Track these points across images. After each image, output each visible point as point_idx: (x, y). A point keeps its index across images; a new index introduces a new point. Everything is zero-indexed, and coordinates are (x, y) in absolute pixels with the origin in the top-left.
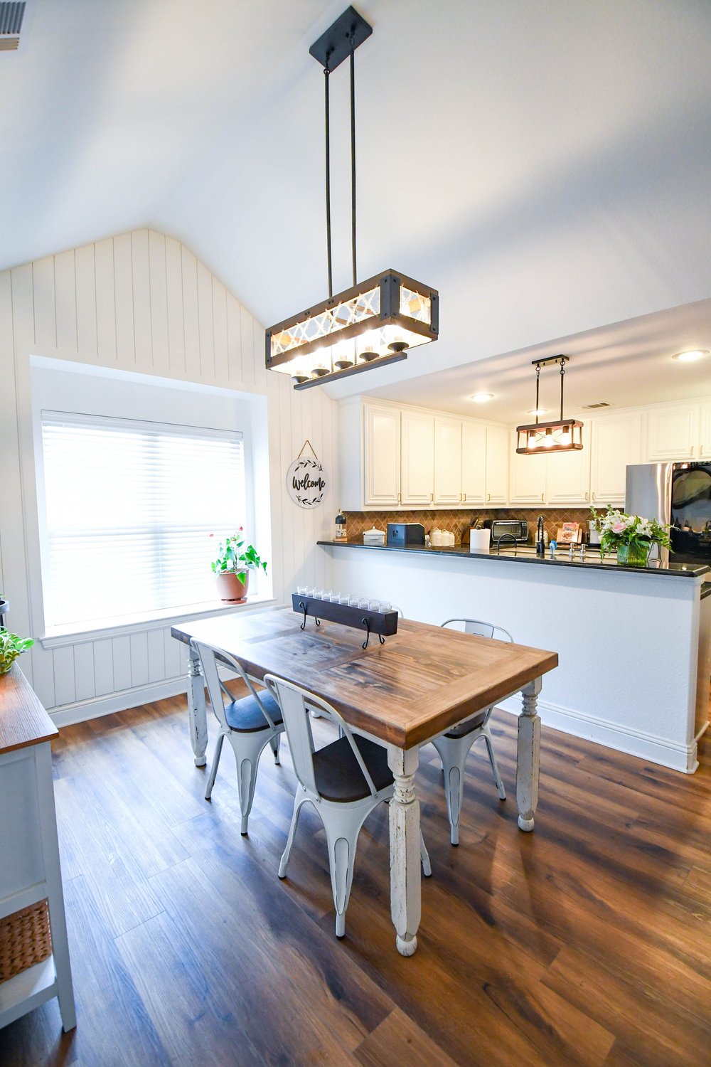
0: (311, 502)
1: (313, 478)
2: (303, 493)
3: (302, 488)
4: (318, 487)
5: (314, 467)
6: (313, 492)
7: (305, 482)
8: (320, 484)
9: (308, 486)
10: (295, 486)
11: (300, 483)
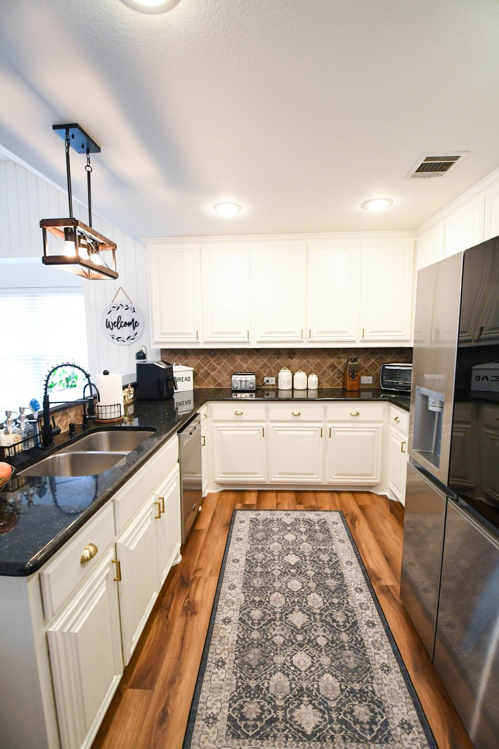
0: (125, 339)
1: (126, 318)
2: (116, 332)
3: (115, 329)
4: (131, 327)
5: (127, 309)
6: (127, 331)
7: (118, 323)
8: (133, 324)
9: (121, 326)
10: (108, 326)
11: (114, 324)
